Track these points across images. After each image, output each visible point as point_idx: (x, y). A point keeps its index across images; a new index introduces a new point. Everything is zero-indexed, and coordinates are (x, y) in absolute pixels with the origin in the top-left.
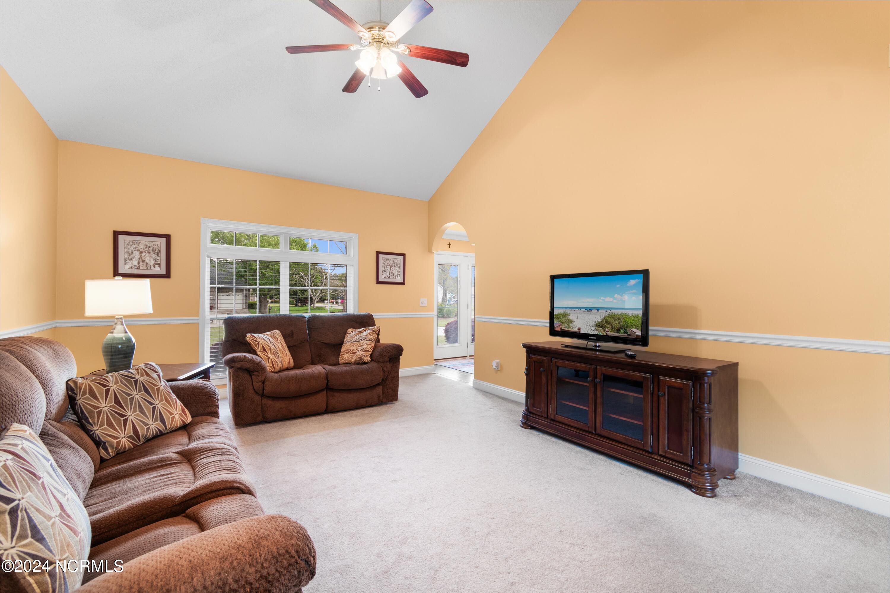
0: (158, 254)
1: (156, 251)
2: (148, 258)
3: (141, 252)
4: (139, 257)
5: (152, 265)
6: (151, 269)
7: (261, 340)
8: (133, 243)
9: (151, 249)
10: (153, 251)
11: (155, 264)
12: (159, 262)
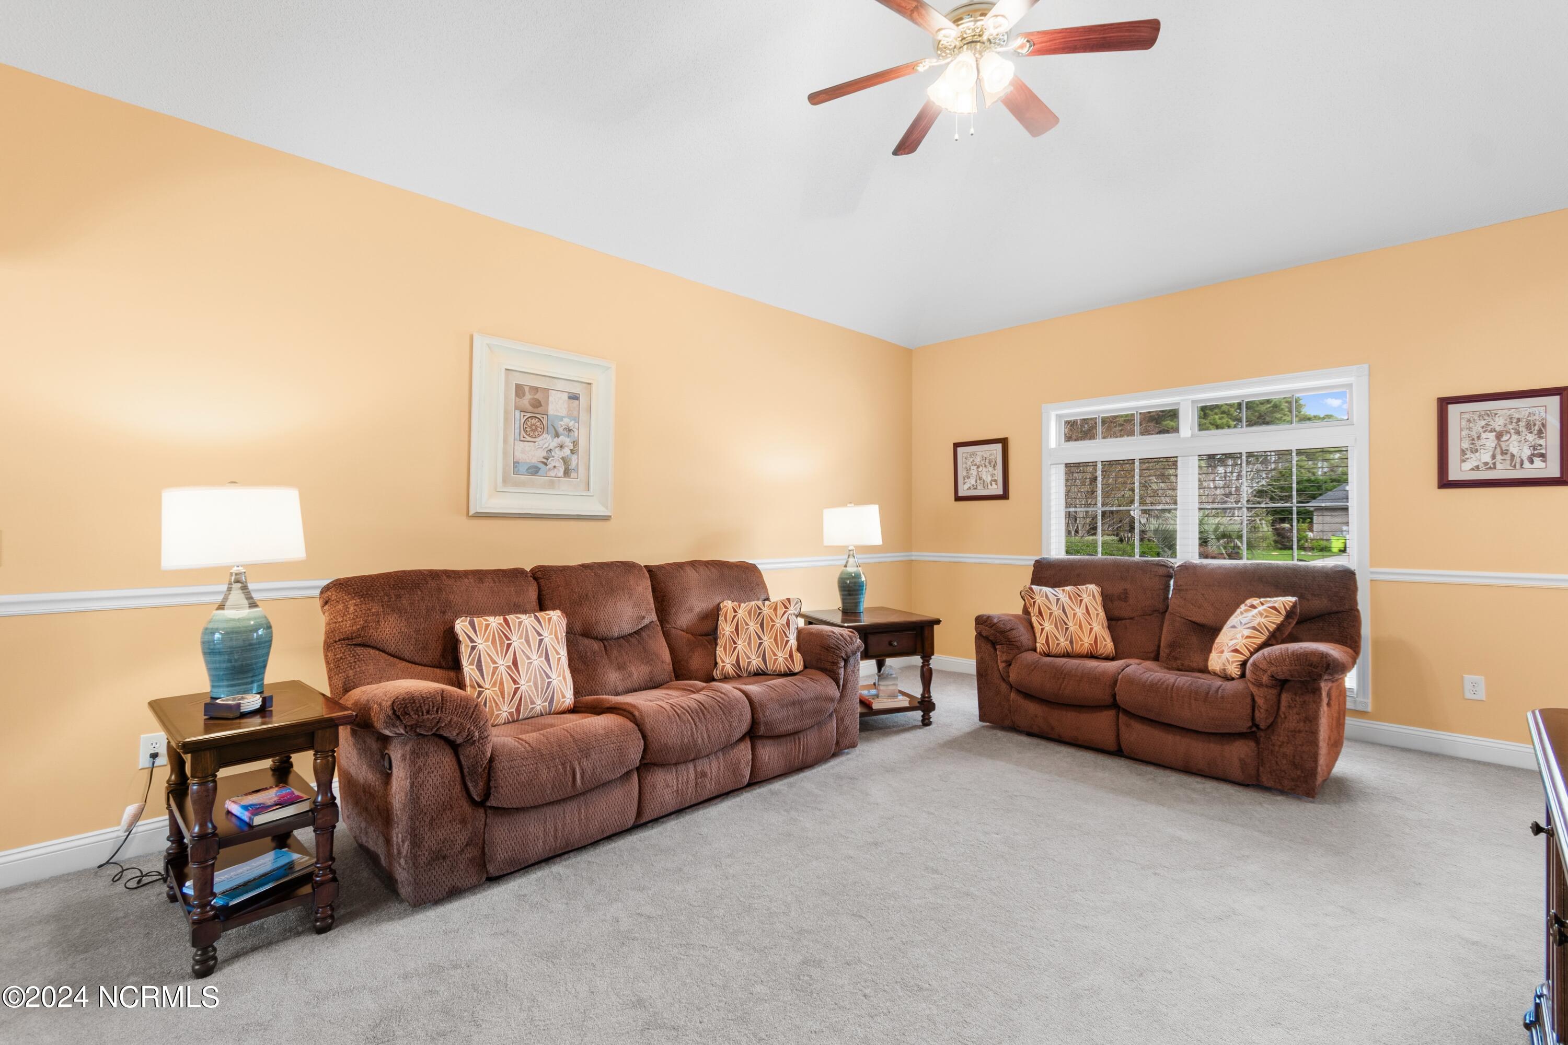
0: (994, 466)
1: (993, 464)
2: (985, 473)
3: (978, 467)
4: (976, 474)
5: (989, 482)
6: (988, 488)
7: (1042, 596)
8: (970, 455)
9: (987, 461)
10: (990, 463)
11: (992, 480)
12: (996, 478)
